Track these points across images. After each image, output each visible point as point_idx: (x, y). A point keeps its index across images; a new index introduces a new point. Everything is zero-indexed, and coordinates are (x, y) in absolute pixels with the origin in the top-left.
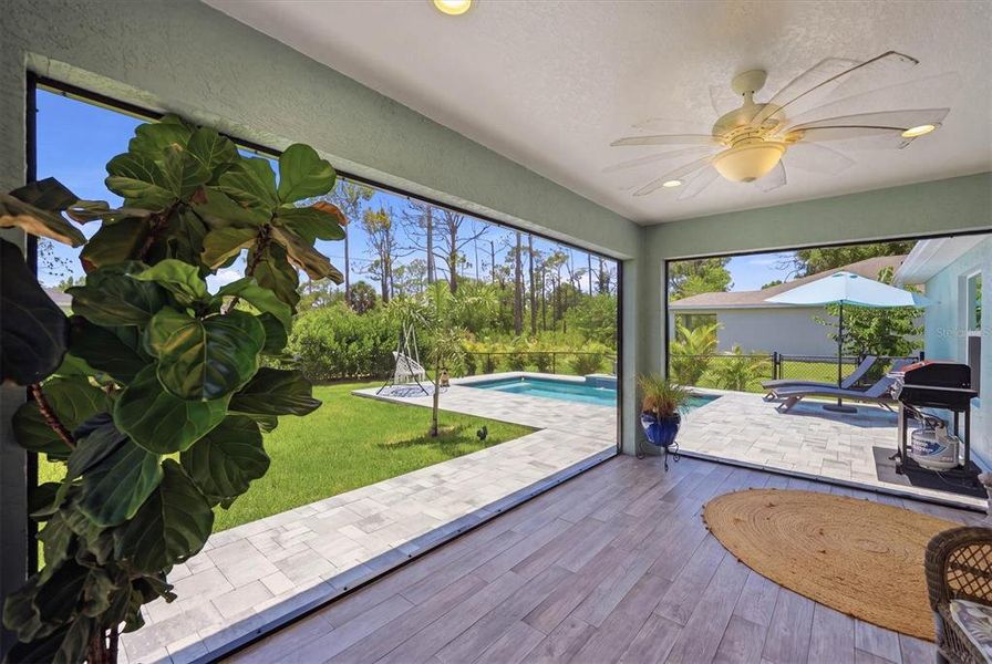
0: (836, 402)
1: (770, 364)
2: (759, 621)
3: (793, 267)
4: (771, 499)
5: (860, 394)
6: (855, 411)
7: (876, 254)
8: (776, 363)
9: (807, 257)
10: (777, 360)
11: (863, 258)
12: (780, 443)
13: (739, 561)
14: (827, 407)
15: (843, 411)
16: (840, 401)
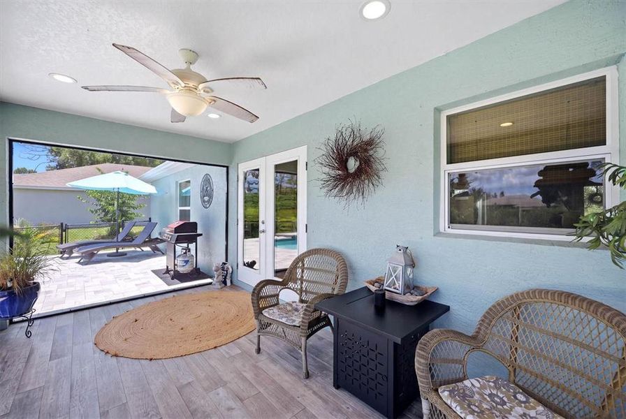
0: (115, 251)
1: (57, 231)
2: (190, 380)
3: (44, 159)
4: (132, 317)
5: (129, 243)
6: (126, 254)
7: (104, 161)
8: (62, 231)
9: (58, 154)
10: (63, 228)
11: (98, 162)
12: (102, 284)
13: (151, 359)
14: (109, 255)
15: (120, 256)
16: (117, 249)
